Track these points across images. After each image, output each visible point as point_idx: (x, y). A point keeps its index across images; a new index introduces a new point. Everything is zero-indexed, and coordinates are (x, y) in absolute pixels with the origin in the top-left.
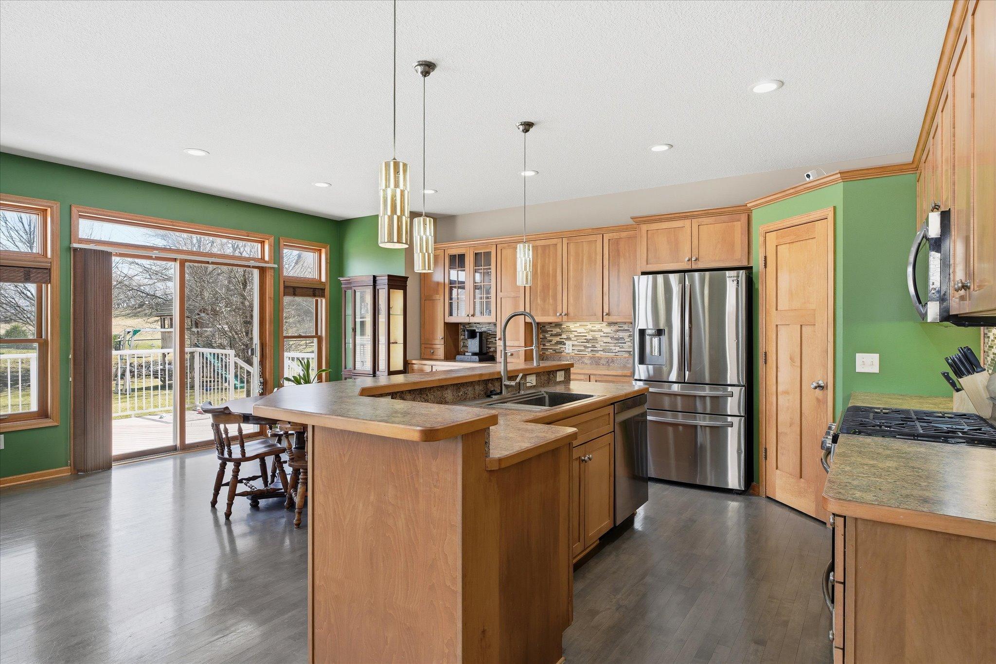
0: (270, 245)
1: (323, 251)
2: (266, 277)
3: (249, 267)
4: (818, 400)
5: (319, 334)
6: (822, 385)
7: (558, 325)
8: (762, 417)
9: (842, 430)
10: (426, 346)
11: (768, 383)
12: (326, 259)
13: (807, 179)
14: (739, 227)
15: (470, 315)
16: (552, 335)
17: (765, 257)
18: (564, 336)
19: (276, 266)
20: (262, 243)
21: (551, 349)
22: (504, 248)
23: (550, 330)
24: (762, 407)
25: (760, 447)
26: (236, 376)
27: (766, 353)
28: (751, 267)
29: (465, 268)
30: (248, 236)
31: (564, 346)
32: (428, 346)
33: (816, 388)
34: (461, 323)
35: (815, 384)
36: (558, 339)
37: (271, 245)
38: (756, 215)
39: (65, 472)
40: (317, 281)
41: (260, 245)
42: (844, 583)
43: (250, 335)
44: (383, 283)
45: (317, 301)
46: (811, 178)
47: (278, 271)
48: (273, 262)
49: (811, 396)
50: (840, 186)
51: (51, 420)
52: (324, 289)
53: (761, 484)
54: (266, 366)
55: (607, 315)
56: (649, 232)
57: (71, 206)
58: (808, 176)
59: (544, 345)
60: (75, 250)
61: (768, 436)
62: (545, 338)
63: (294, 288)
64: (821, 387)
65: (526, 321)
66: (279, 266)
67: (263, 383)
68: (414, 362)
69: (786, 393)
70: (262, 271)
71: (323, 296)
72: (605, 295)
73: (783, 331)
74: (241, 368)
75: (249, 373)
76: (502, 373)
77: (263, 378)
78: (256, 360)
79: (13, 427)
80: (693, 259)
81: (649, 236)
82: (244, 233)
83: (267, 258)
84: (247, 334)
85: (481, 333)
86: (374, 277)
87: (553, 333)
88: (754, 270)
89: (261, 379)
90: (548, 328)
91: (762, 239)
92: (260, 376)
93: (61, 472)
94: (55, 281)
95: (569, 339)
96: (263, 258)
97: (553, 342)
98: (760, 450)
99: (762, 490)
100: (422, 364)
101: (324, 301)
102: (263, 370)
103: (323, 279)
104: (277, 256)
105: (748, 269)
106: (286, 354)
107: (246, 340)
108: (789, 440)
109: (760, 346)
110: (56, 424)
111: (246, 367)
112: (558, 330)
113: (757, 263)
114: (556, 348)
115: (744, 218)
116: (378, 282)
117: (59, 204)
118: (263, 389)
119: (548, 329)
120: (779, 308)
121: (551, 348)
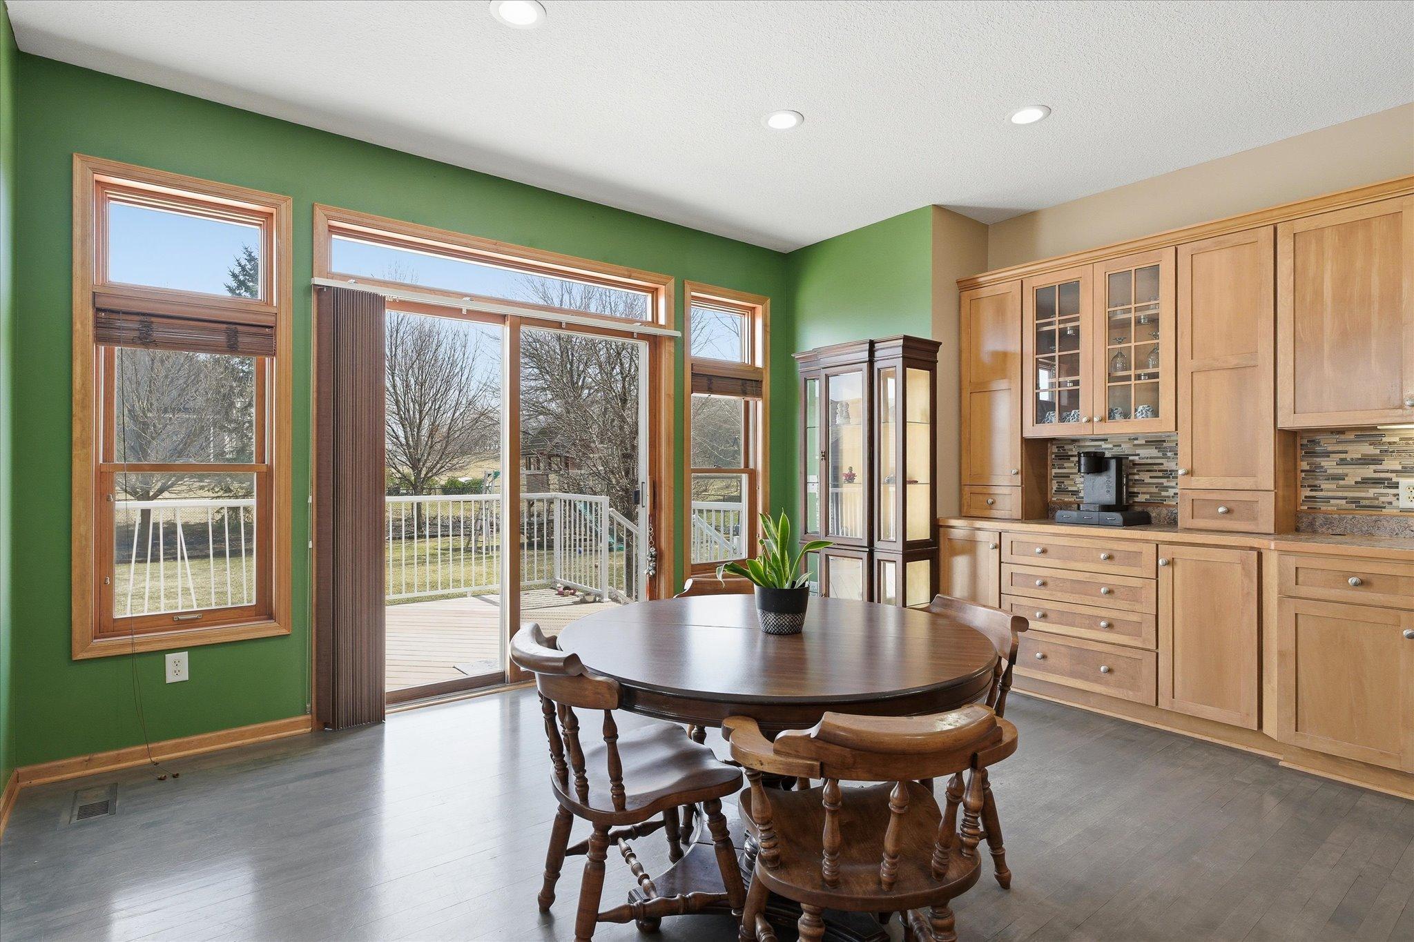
0: (667, 297)
1: (759, 308)
2: (660, 357)
3: (630, 335)
5: (751, 466)
7: (1368, 436)
10: (975, 490)
12: (765, 325)
15: (1095, 419)
16: (1343, 462)
18: (1391, 465)
19: (678, 334)
20: (654, 292)
21: (1337, 498)
22: (1201, 249)
23: (1340, 448)
26: (611, 532)
29: (1077, 313)
30: (629, 277)
31: (1392, 491)
32: (979, 490)
36: (1367, 472)
37: (670, 296)
39: (300, 725)
40: (747, 366)
41: (649, 297)
43: (631, 476)
44: (889, 356)
45: (747, 403)
47: (681, 344)
48: (673, 325)
51: (276, 624)
52: (761, 381)
54: (660, 524)
57: (313, 206)
59: (1318, 489)
60: (320, 290)
62: (1319, 469)
63: (710, 378)
65: (1279, 425)
66: (683, 335)
67: (655, 557)
70: (655, 342)
71: (758, 394)
74: (619, 524)
75: (630, 533)
77: (655, 546)
78: (643, 512)
79: (205, 637)
82: (622, 269)
83: (662, 321)
84: (627, 473)
85: (1119, 460)
86: (871, 345)
87: (1348, 457)
89: (653, 550)
90: (1328, 443)
92: (651, 543)
93: (295, 725)
94: (283, 353)
95: (1408, 471)
96: (655, 322)
97: (1350, 481)
100: (975, 529)
101: (760, 404)
102: (654, 531)
103: (759, 363)
104: (680, 317)
106: (696, 504)
107: (624, 481)
110: (284, 632)
111: (626, 523)
112: (1368, 449)
114: (1362, 495)
116: (877, 354)
117: (290, 202)
118: (655, 569)
119: (1330, 449)
121: (1340, 494)
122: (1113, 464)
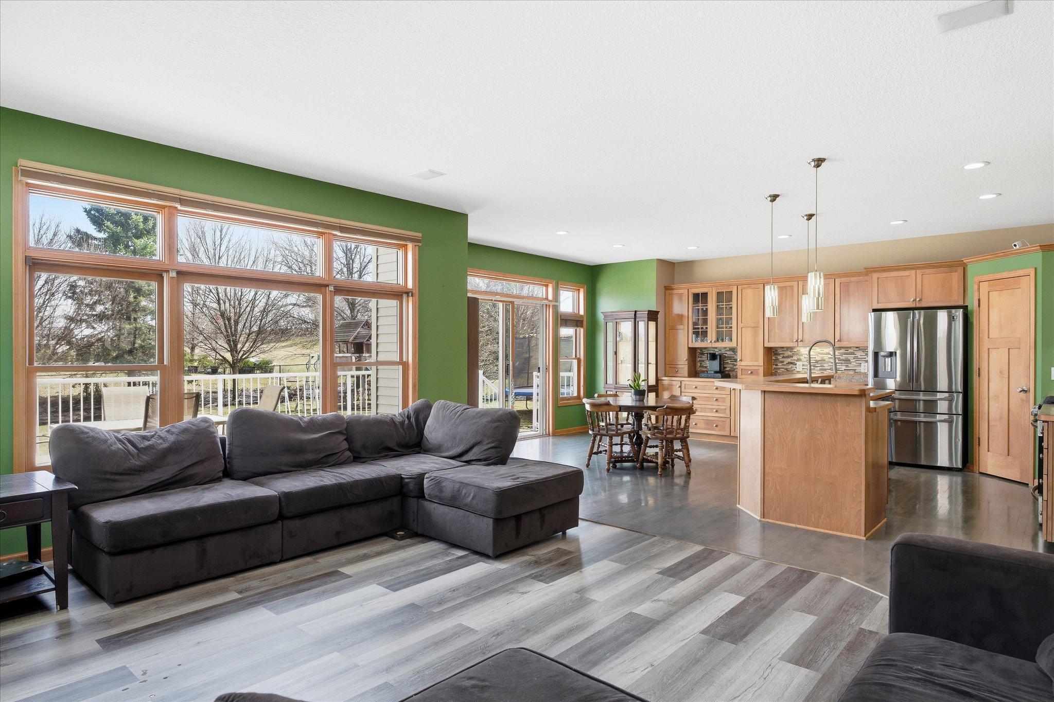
1: (582, 290)
2: (550, 313)
4: (1022, 400)
5: (578, 356)
6: (1026, 389)
7: (789, 349)
8: (976, 415)
9: (1044, 402)
10: (671, 366)
11: (981, 390)
12: (584, 297)
13: (1015, 248)
14: (956, 276)
15: (713, 342)
16: (783, 357)
17: (979, 300)
18: (795, 358)
19: (555, 302)
20: (547, 286)
21: (782, 368)
22: (744, 288)
23: (782, 353)
24: (976, 407)
25: (974, 436)
27: (979, 368)
28: (967, 306)
29: (707, 303)
30: (537, 281)
31: (795, 366)
32: (673, 366)
33: (1021, 391)
34: (698, 348)
35: (1020, 389)
36: (789, 360)
37: (553, 287)
38: (970, 268)
40: (578, 314)
41: (546, 288)
42: (1048, 449)
44: (641, 316)
45: (577, 330)
46: (1017, 247)
47: (556, 308)
48: (553, 300)
49: (1016, 396)
50: (1040, 255)
52: (582, 320)
53: (975, 464)
54: (550, 382)
55: (838, 341)
56: (880, 279)
58: (1015, 245)
59: (776, 365)
61: (982, 429)
62: (777, 359)
63: (566, 320)
64: (1025, 391)
65: (765, 346)
66: (557, 304)
68: (664, 378)
69: (997, 396)
70: (548, 307)
71: (582, 326)
72: (837, 325)
73: (993, 354)
76: (808, 378)
80: (917, 300)
81: (879, 282)
83: (550, 298)
85: (720, 356)
86: (636, 312)
87: (785, 355)
88: (969, 308)
90: (780, 351)
91: (976, 287)
95: (799, 360)
97: (785, 363)
98: (975, 438)
99: (976, 468)
100: (671, 380)
101: (582, 330)
103: (582, 312)
104: (556, 296)
105: (965, 308)
108: (998, 431)
109: (975, 364)
112: (790, 353)
113: (972, 304)
114: (788, 367)
115: (960, 270)
116: (638, 316)
119: (780, 353)
120: (990, 337)
121: (782, 366)
122: (718, 356)
